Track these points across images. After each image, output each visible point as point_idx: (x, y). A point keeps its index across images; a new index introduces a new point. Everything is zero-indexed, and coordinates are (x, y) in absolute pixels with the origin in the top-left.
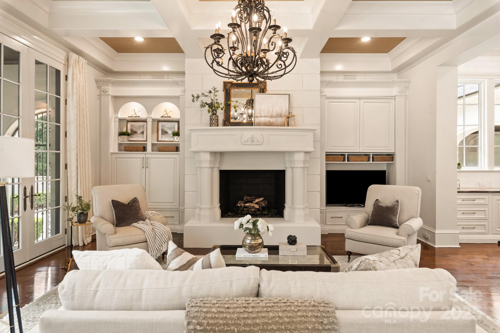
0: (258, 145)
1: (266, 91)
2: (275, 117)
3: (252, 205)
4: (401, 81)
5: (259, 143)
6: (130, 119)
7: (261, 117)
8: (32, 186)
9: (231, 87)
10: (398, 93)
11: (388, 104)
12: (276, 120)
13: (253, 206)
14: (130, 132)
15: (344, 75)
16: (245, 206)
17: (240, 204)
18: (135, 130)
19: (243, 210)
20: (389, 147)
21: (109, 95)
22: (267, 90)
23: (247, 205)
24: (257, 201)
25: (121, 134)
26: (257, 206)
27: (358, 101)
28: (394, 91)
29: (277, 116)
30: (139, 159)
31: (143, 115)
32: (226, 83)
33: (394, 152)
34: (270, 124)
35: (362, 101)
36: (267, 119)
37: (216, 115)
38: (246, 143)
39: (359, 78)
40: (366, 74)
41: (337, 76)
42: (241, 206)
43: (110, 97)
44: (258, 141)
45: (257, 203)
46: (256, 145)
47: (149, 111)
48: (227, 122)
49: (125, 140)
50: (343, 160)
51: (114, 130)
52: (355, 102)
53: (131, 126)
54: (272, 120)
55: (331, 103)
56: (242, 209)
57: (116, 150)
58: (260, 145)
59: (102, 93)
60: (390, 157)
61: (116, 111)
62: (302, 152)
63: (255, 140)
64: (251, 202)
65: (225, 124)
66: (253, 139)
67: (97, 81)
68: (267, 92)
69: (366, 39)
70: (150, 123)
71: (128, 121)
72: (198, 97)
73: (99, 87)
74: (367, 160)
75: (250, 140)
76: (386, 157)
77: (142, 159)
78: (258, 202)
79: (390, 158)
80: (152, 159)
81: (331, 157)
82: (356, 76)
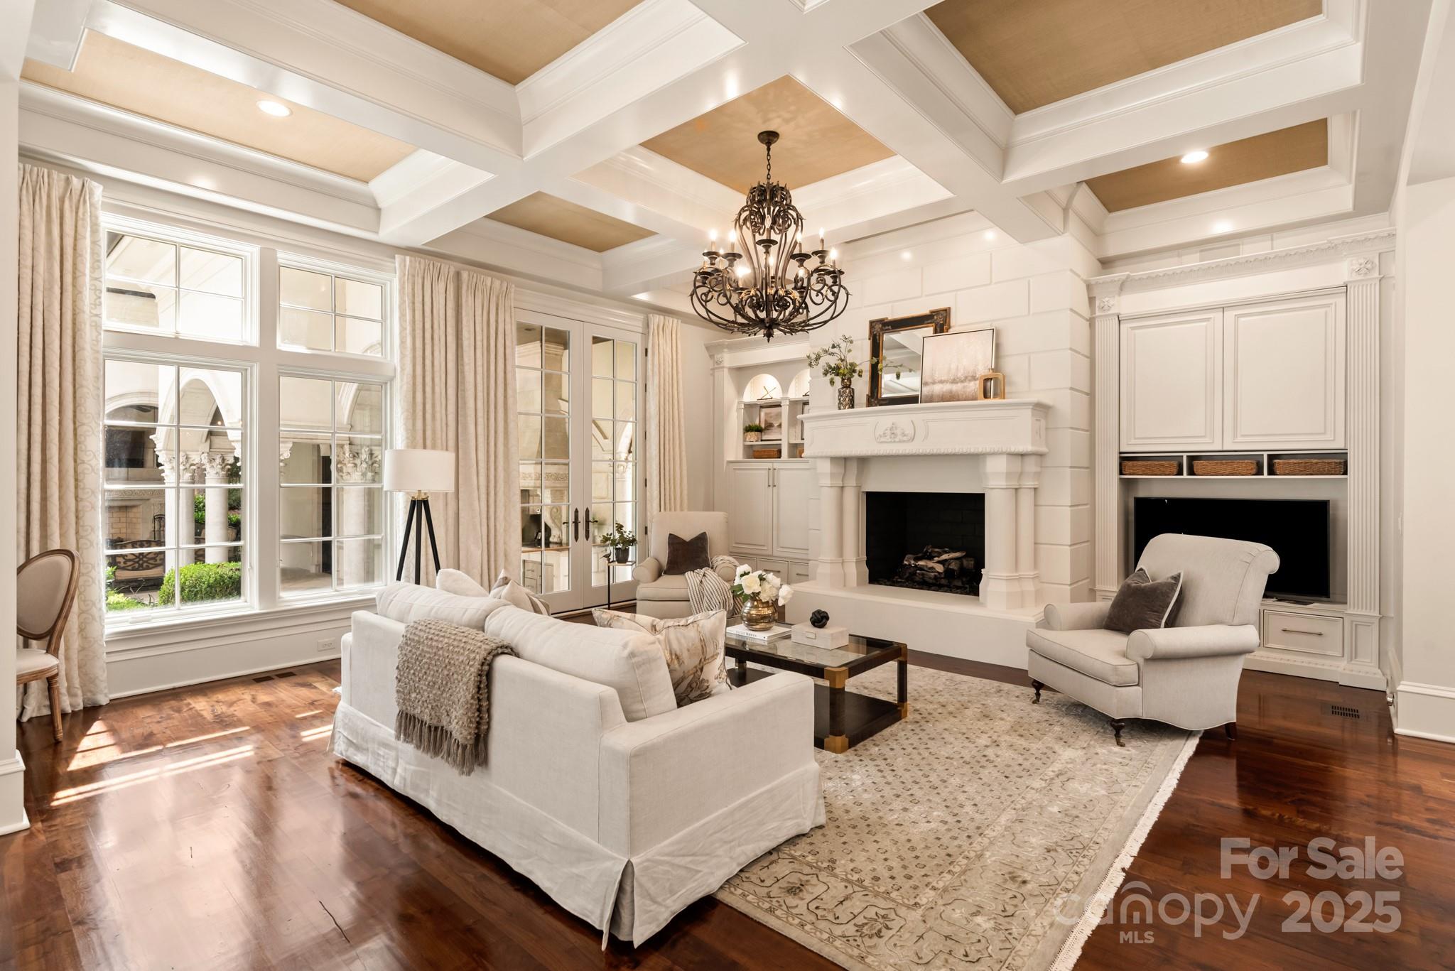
0: (904, 441)
1: (950, 327)
2: (962, 382)
3: (930, 564)
4: (1359, 239)
5: (905, 438)
6: (762, 402)
7: (934, 383)
8: (587, 509)
9: (882, 329)
10: (1354, 274)
11: (1323, 310)
12: (964, 387)
13: (932, 568)
14: (763, 426)
15: (1202, 251)
16: (916, 566)
17: (909, 561)
18: (771, 421)
19: (915, 574)
20: (1324, 433)
21: (723, 367)
22: (952, 324)
23: (921, 563)
24: (945, 557)
25: (748, 429)
26: (940, 568)
27: (1218, 315)
28: (1342, 270)
29: (966, 378)
30: (763, 472)
31: (776, 395)
32: (873, 324)
33: (1342, 447)
34: (952, 397)
35: (1230, 314)
36: (947, 387)
37: (849, 387)
38: (882, 439)
39: (1249, 250)
40: (1275, 235)
41: (1179, 256)
42: (910, 565)
43: (726, 371)
44: (904, 435)
45: (939, 562)
46: (900, 442)
47: (785, 388)
48: (874, 398)
49: (753, 438)
50: (1175, 470)
51: (734, 423)
52: (1208, 319)
53: (766, 414)
54: (956, 388)
55: (1137, 331)
56: (912, 570)
57: (740, 457)
58: (908, 441)
59: (716, 366)
60: (1337, 463)
61: (740, 391)
62: (1002, 453)
63: (898, 432)
64: (930, 558)
65: (869, 404)
66: (895, 432)
67: (708, 348)
68: (951, 331)
69: (1195, 158)
70: (785, 410)
71: (762, 407)
72: (818, 357)
73: (712, 356)
74: (1254, 471)
75: (888, 432)
76: (1316, 463)
77: (767, 471)
78: (946, 560)
79: (1333, 466)
80: (782, 472)
81: (1140, 463)
82: (1238, 245)
